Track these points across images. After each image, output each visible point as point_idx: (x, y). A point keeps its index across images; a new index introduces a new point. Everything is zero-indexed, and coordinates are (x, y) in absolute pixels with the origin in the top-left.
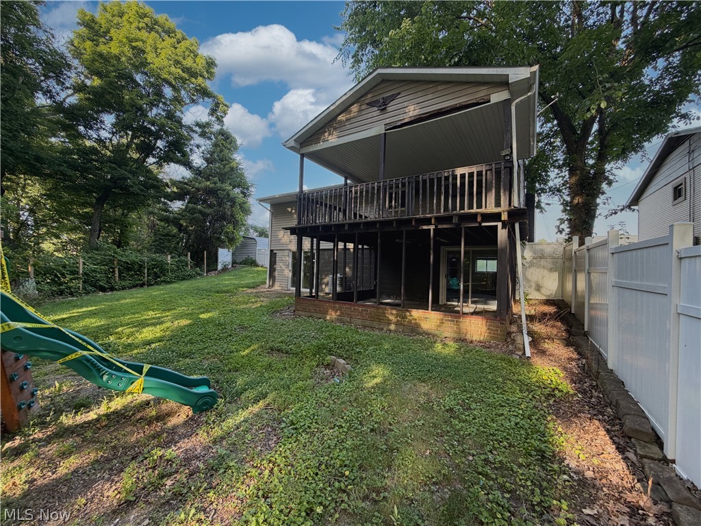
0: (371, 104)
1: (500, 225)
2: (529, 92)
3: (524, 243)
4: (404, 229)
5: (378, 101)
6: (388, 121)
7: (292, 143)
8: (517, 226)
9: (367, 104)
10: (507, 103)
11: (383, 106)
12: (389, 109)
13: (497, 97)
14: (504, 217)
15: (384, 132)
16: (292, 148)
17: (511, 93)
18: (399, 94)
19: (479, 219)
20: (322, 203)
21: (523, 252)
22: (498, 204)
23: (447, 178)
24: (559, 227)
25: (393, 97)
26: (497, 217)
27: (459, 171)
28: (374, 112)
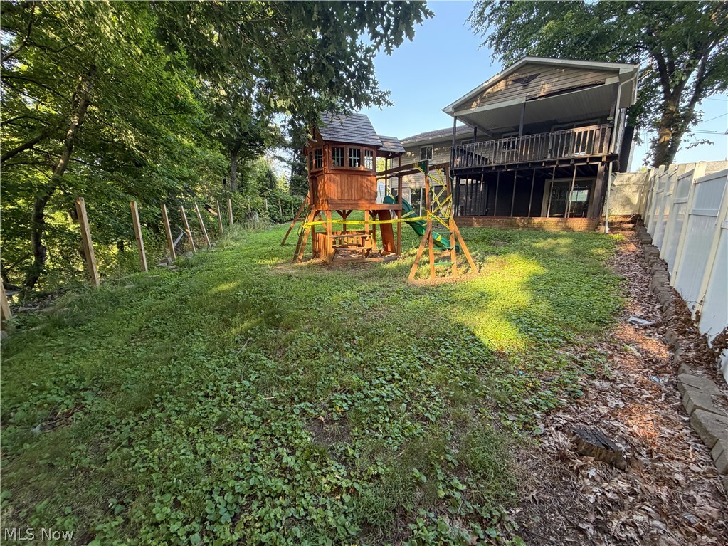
0: (516, 81)
1: (600, 163)
2: (632, 77)
3: (616, 174)
4: (535, 168)
5: (522, 79)
6: (528, 94)
7: (451, 110)
8: (611, 164)
9: (513, 81)
10: (616, 85)
11: (525, 82)
12: (530, 85)
13: (610, 81)
14: (604, 159)
15: (524, 101)
16: (450, 113)
17: (620, 78)
18: (539, 74)
19: (588, 161)
20: (472, 154)
21: (613, 180)
22: (601, 151)
23: (569, 134)
24: (645, 160)
25: (534, 77)
26: (599, 159)
27: (577, 130)
28: (519, 86)
